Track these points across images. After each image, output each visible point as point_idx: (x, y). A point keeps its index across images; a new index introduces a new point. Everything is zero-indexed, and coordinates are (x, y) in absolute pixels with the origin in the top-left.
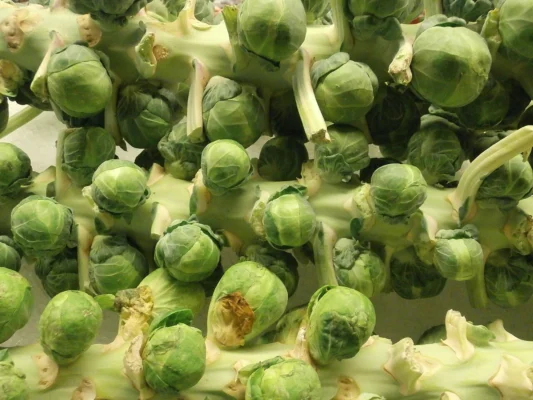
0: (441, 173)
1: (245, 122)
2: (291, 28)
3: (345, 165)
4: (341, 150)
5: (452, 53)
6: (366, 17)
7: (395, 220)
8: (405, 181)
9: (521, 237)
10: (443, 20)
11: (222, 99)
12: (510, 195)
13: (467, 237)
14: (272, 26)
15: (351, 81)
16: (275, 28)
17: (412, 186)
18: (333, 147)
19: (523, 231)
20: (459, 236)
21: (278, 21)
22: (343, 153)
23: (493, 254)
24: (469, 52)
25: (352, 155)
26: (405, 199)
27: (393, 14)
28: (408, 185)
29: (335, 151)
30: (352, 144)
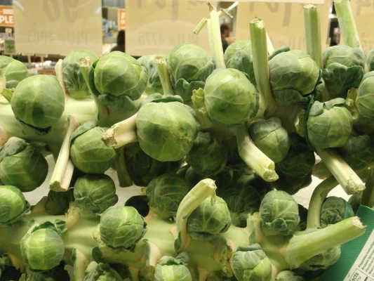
0: (170, 210)
1: (24, 172)
2: (44, 105)
3: (92, 205)
4: (89, 194)
5: (155, 123)
6: (105, 95)
7: (115, 251)
8: (119, 221)
9: (225, 263)
10: (157, 97)
11: (7, 155)
12: (208, 231)
13: (176, 264)
14: (29, 103)
15: (91, 143)
16: (31, 106)
17: (124, 224)
18: (82, 191)
19: (226, 258)
20: (170, 263)
21: (33, 100)
22: (90, 197)
23: (212, 275)
24: (170, 122)
25: (97, 197)
26: (118, 235)
27: (124, 92)
28: (121, 224)
29: (84, 194)
30: (97, 189)
